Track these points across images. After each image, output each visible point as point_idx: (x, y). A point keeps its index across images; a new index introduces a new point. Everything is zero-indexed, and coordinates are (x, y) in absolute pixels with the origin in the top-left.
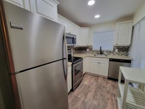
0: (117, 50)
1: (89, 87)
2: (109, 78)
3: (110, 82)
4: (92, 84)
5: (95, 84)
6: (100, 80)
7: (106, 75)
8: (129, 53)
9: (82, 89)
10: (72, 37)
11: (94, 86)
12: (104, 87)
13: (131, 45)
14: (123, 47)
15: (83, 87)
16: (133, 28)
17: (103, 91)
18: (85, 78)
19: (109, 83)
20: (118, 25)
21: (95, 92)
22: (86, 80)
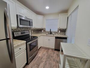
0: (59, 31)
1: (42, 58)
2: (55, 50)
3: (56, 52)
4: (44, 55)
5: (46, 55)
6: (50, 51)
7: (54, 48)
8: (66, 33)
9: (36, 60)
10: (29, 20)
11: (45, 57)
13: (67, 28)
14: (63, 29)
15: (37, 59)
16: (68, 18)
17: (51, 60)
18: (40, 51)
20: (60, 16)
21: (46, 62)
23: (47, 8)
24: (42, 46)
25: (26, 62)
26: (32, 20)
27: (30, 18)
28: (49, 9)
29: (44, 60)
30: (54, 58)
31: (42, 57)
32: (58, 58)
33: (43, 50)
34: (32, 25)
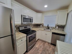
0: (57, 27)
2: (52, 44)
5: (42, 47)
6: (46, 44)
8: (64, 29)
9: (34, 50)
10: (30, 18)
11: (41, 49)
12: (47, 50)
13: (66, 25)
17: (46, 53)
18: (37, 43)
19: (51, 47)
22: (38, 44)
23: (46, 6)
24: (40, 38)
25: (26, 50)
26: (32, 18)
27: (31, 16)
28: (47, 7)
29: (40, 52)
30: (49, 52)
31: (39, 49)
32: (54, 53)
33: (40, 42)
34: (32, 22)
